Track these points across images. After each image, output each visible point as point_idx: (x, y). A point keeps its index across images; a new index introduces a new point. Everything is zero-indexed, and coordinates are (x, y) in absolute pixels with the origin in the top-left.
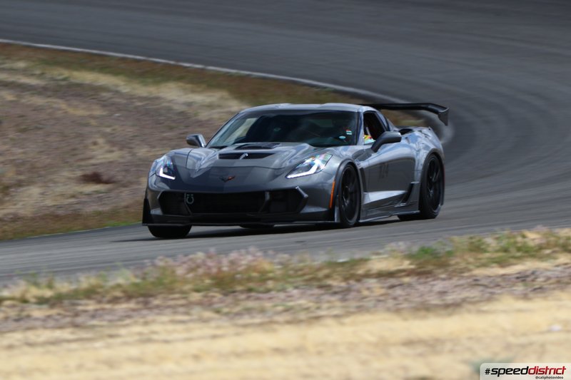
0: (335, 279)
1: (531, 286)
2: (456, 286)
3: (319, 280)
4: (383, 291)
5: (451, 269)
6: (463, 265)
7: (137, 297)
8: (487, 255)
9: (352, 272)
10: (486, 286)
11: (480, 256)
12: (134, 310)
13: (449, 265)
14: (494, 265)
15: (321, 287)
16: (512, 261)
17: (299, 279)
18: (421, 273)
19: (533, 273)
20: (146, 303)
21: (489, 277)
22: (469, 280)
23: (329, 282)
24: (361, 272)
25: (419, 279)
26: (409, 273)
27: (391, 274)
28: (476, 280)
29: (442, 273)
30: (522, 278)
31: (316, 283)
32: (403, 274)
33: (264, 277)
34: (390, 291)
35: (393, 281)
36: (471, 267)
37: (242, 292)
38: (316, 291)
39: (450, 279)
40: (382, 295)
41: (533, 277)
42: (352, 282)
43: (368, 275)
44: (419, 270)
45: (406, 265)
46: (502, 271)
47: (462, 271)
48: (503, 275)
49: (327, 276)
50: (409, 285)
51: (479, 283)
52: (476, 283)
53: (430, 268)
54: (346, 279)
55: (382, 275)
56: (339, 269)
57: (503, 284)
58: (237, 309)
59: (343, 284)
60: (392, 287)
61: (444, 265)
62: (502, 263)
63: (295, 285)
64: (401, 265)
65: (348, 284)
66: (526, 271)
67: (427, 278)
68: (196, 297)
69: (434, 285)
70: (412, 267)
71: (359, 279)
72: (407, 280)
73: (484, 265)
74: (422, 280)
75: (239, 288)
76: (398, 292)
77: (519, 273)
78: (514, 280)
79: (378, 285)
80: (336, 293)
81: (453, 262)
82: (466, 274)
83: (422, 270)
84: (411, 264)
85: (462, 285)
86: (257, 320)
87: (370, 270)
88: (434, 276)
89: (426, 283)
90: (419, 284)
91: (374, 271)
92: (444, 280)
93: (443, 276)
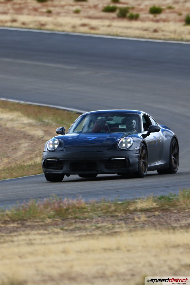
0: (119, 212)
2: (183, 217)
3: (111, 212)
4: (146, 219)
5: (178, 208)
6: (184, 206)
7: (17, 221)
9: (127, 208)
12: (17, 228)
13: (177, 206)
15: (112, 216)
17: (100, 212)
18: (163, 210)
20: (23, 224)
23: (117, 214)
24: (132, 208)
25: (163, 213)
26: (156, 209)
27: (147, 210)
31: (109, 215)
32: (154, 210)
33: (82, 209)
34: (150, 219)
35: (149, 214)
37: (72, 219)
38: (111, 219)
39: (179, 213)
40: (146, 221)
42: (128, 214)
43: (136, 210)
44: (161, 208)
45: (155, 205)
47: (184, 209)
49: (115, 211)
50: (159, 215)
53: (167, 207)
54: (125, 213)
55: (143, 210)
56: (120, 207)
58: (71, 228)
59: (124, 215)
60: (149, 217)
61: (174, 206)
63: (99, 215)
64: (152, 205)
65: (126, 215)
68: (49, 221)
69: (171, 216)
71: (132, 212)
72: (157, 213)
75: (70, 216)
76: (154, 219)
79: (144, 216)
80: (121, 220)
81: (178, 204)
83: (164, 208)
84: (157, 205)
85: (186, 216)
86: (84, 233)
87: (136, 208)
88: (170, 211)
89: (167, 215)
90: (164, 215)
91: (138, 209)
92: (175, 213)
93: (175, 211)
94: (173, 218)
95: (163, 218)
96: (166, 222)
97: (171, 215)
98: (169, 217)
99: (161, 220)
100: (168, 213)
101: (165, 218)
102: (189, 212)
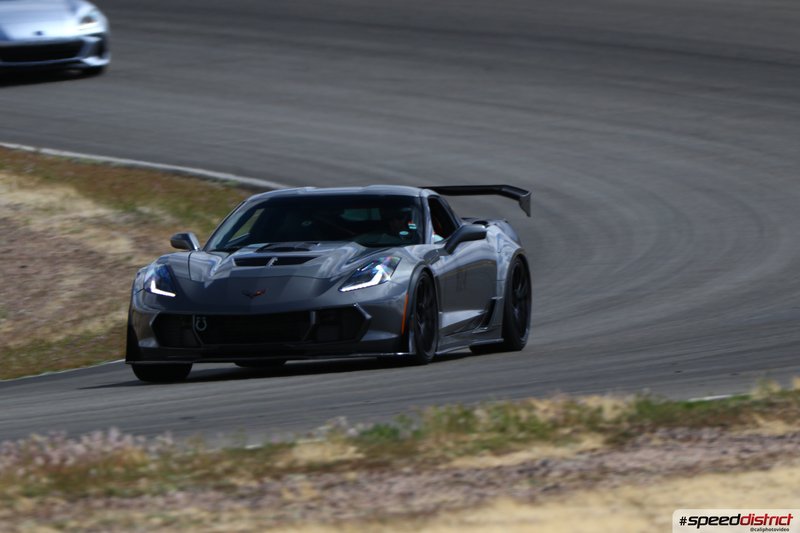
0: (241, 476)
1: (542, 484)
2: (428, 485)
3: (217, 477)
4: (315, 493)
5: (419, 459)
6: (438, 452)
8: (475, 436)
9: (268, 464)
10: (472, 485)
11: (463, 438)
13: (417, 453)
14: (485, 451)
15: (219, 488)
16: (513, 445)
18: (374, 465)
19: (544, 464)
21: (478, 470)
22: (448, 476)
23: (233, 480)
24: (281, 464)
25: (371, 473)
26: (355, 465)
27: (327, 468)
28: (456, 475)
29: (407, 465)
30: (528, 471)
31: (212, 483)
32: (347, 467)
33: (132, 473)
34: (327, 493)
35: (331, 478)
36: (450, 455)
37: (98, 496)
38: (213, 495)
39: (418, 473)
40: (314, 499)
41: (543, 470)
42: (267, 480)
43: (292, 469)
44: (371, 461)
45: (351, 453)
46: (496, 461)
47: (436, 462)
48: (499, 469)
49: (229, 472)
50: (356, 483)
51: (464, 479)
52: (457, 480)
53: (387, 457)
54: (258, 476)
55: (311, 469)
56: (248, 460)
57: (499, 481)
58: (90, 523)
59: (254, 484)
60: (327, 487)
61: (408, 452)
62: (497, 449)
63: (181, 484)
64: (342, 453)
65: (261, 482)
66: (533, 461)
67: (383, 472)
68: (26, 504)
69: (391, 484)
70: (360, 456)
71: (278, 475)
72: (352, 476)
73: (470, 453)
74: (375, 476)
75: (93, 490)
76: (340, 494)
77: (523, 464)
78: (515, 475)
79: (308, 484)
80: (242, 497)
81: (421, 448)
82: (443, 467)
83: (377, 460)
84: (358, 452)
85: (436, 483)
87: (295, 461)
88: (392, 469)
89: (381, 480)
90: (371, 481)
91: (301, 463)
92: (408, 475)
93: (407, 470)
94: (396, 489)
95: (368, 491)
96: (374, 500)
97: (392, 480)
98: (387, 487)
99: (362, 495)
100: (386, 474)
101: (375, 488)
102: (447, 471)
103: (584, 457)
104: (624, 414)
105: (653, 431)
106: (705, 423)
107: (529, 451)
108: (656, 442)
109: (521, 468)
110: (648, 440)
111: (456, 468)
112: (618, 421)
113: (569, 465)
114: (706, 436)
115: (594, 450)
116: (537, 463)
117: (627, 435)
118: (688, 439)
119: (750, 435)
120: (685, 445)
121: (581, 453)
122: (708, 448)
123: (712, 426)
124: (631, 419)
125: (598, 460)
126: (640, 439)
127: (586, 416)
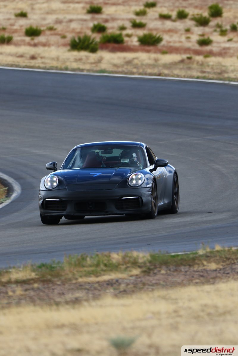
1: (118, 290)
4: (22, 293)
5: (63, 278)
6: (71, 276)
8: (85, 269)
10: (88, 290)
11: (81, 269)
13: (61, 276)
14: (92, 275)
16: (102, 273)
18: (45, 281)
19: (117, 281)
21: (89, 283)
22: (76, 286)
25: (44, 285)
26: (36, 281)
27: (25, 282)
28: (81, 286)
29: (58, 281)
30: (111, 284)
32: (32, 282)
34: (27, 293)
35: (27, 286)
36: (77, 276)
39: (64, 285)
40: (22, 295)
41: (117, 283)
43: (10, 282)
44: (42, 279)
45: (33, 275)
46: (97, 279)
47: (70, 280)
48: (98, 282)
50: (38, 289)
51: (83, 287)
53: (49, 277)
55: (18, 282)
57: (99, 288)
60: (26, 290)
61: (58, 276)
62: (96, 275)
66: (112, 280)
67: (49, 284)
69: (53, 289)
72: (36, 285)
73: (86, 276)
74: (46, 286)
76: (32, 293)
77: (108, 281)
78: (105, 285)
82: (74, 282)
85: (72, 289)
87: (10, 279)
88: (52, 283)
89: (49, 288)
90: (45, 288)
92: (59, 285)
93: (59, 283)
94: (56, 291)
95: (44, 292)
96: (48, 296)
97: (53, 287)
98: (51, 290)
99: (42, 294)
100: (51, 285)
101: (46, 291)
102: (76, 284)
103: (134, 278)
104: (148, 260)
105: (160, 267)
106: (182, 264)
107: (110, 275)
108: (163, 272)
109: (107, 283)
110: (160, 271)
111: (79, 283)
112: (145, 263)
113: (128, 281)
114: (183, 270)
115: (137, 275)
116: (114, 281)
117: (150, 269)
118: (176, 270)
119: (201, 270)
120: (175, 273)
121: (132, 276)
122: (185, 275)
123: (185, 265)
124: (150, 262)
125: (139, 280)
126: (156, 271)
127: (132, 260)
